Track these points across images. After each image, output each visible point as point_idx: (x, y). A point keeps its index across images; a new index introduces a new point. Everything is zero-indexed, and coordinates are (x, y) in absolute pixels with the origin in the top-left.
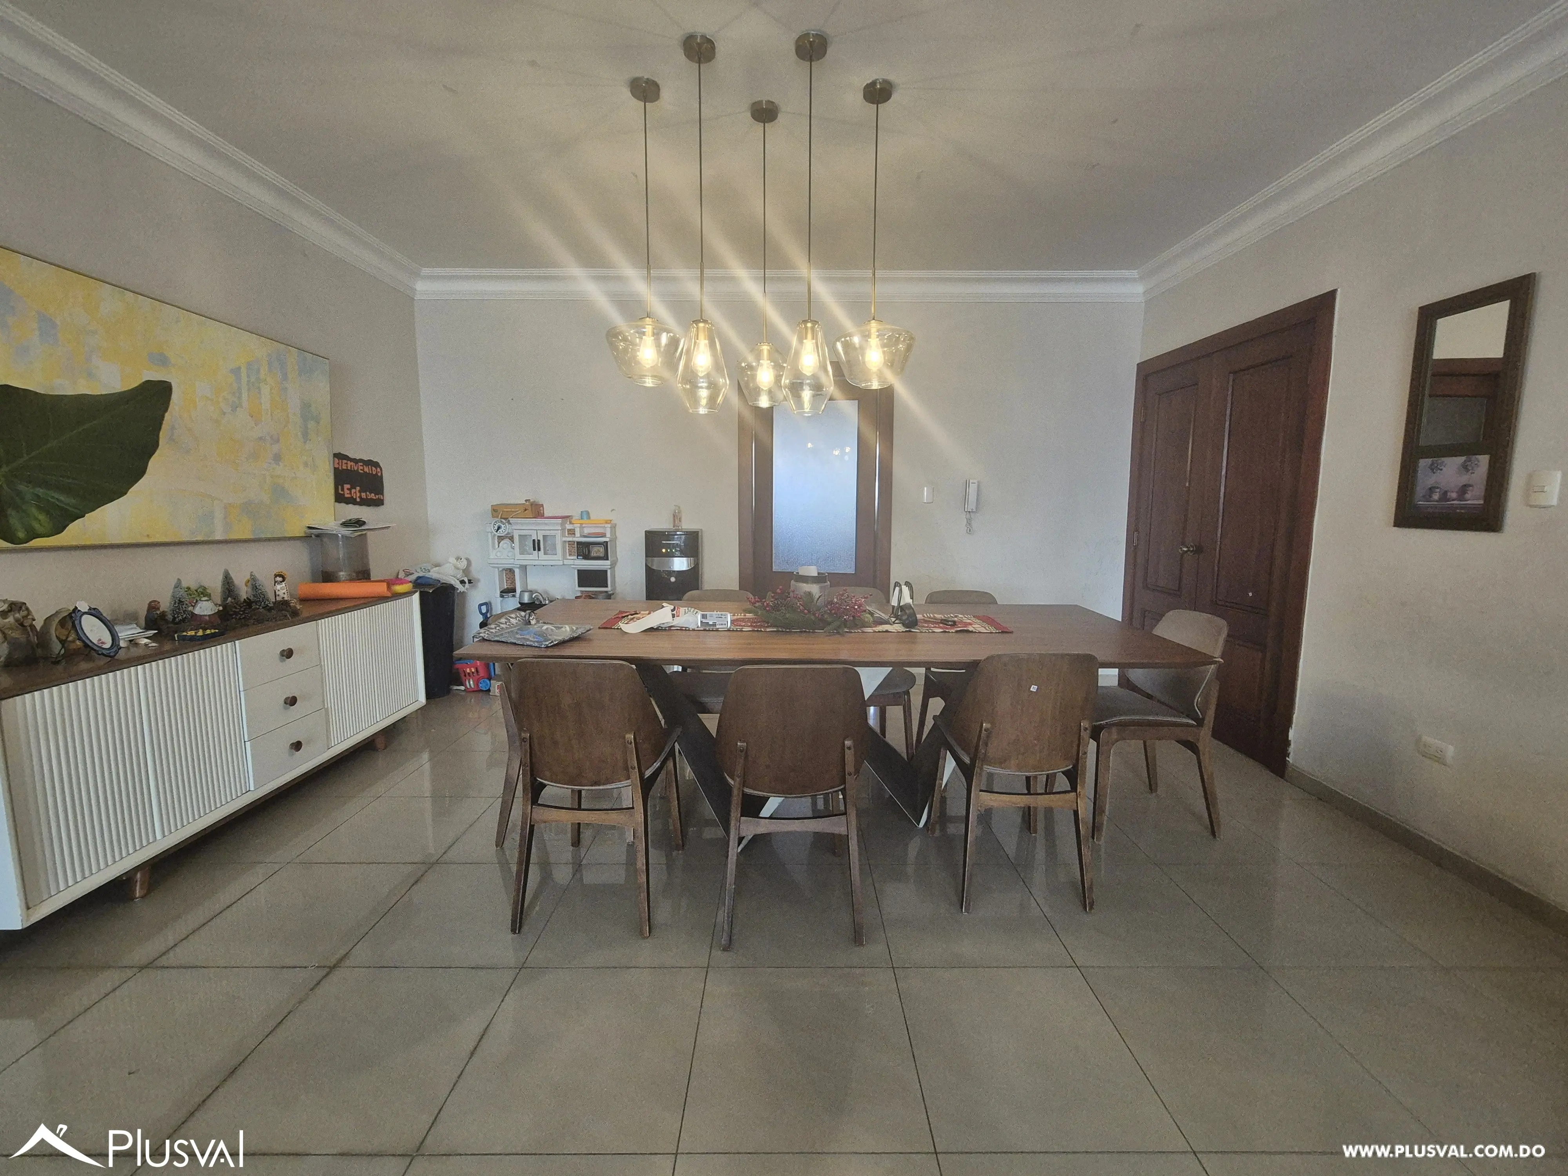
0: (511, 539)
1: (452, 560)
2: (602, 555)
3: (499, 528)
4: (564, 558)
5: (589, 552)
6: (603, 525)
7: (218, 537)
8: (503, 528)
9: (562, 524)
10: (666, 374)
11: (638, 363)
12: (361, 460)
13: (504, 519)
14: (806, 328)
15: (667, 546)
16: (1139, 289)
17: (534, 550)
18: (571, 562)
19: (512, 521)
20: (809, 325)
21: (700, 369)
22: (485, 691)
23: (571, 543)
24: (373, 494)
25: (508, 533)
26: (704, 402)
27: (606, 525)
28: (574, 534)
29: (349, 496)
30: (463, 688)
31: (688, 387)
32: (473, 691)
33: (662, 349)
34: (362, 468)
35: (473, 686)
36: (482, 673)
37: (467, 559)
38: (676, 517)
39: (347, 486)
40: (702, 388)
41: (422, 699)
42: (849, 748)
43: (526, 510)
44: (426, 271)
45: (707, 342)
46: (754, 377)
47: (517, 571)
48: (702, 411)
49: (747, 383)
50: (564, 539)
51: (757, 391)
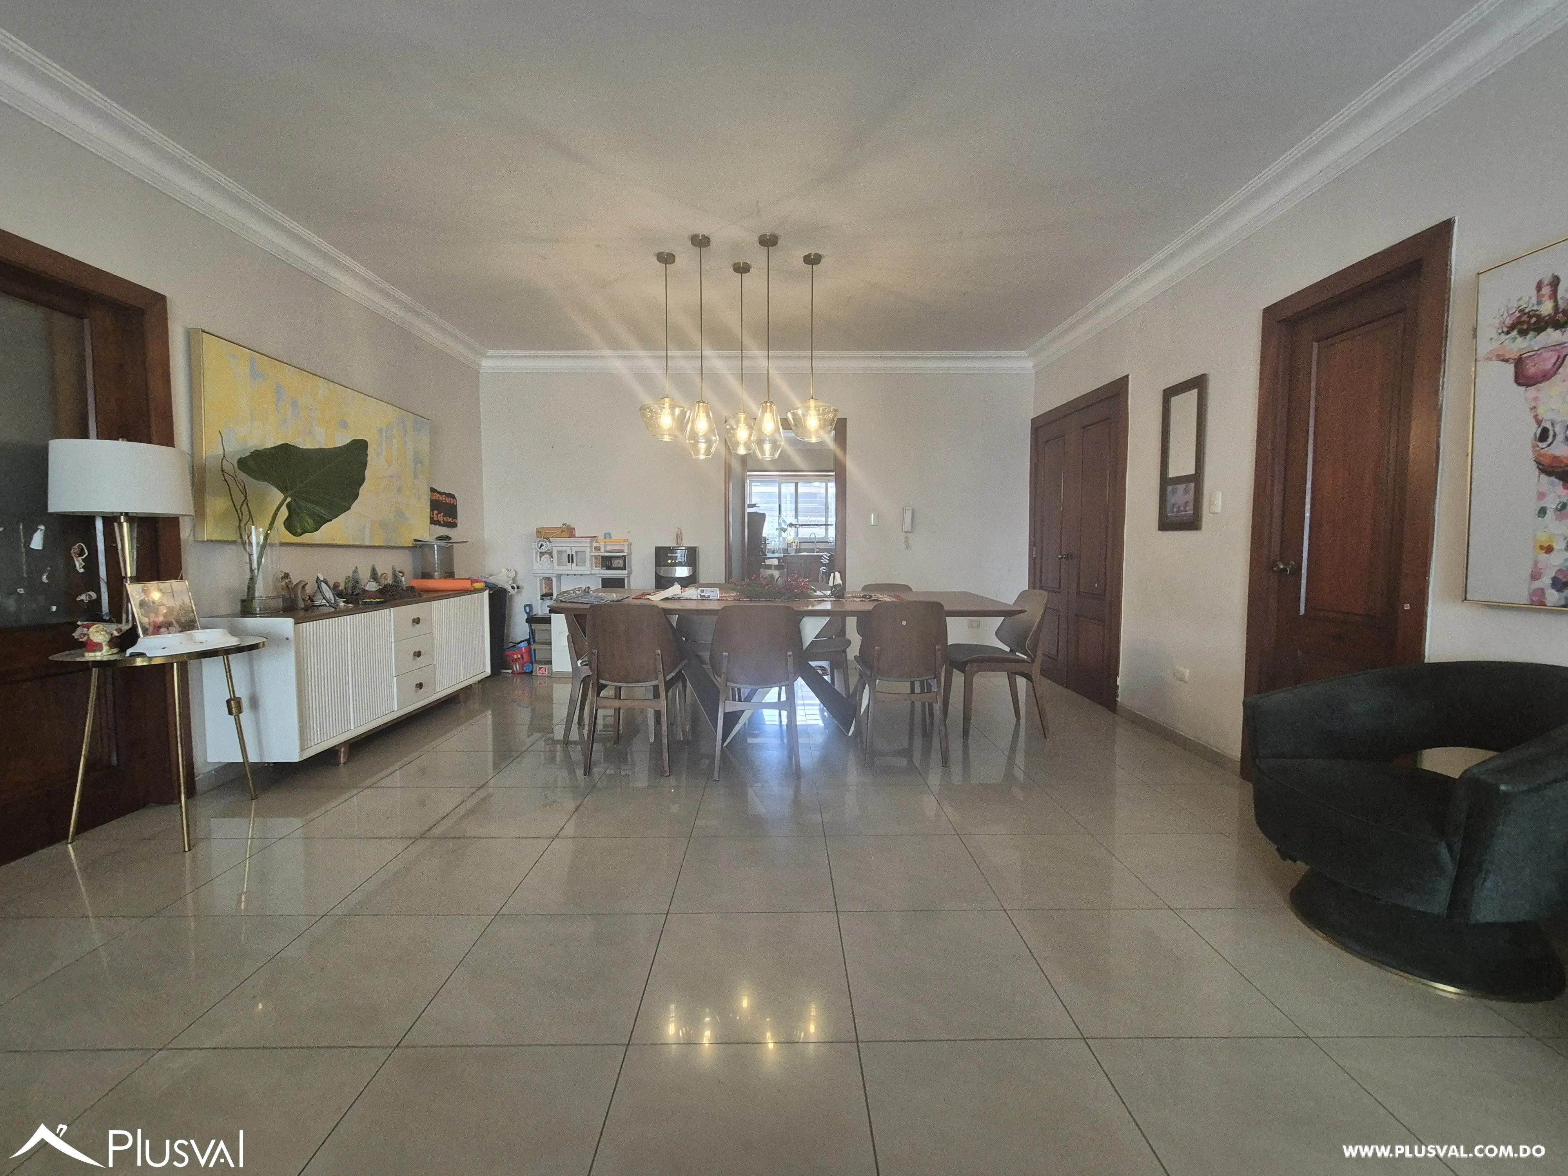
0: (551, 555)
1: (504, 570)
2: (621, 566)
3: (542, 545)
4: (592, 569)
5: (611, 563)
6: (622, 543)
7: (367, 543)
8: (545, 546)
9: (591, 542)
10: (677, 433)
11: (659, 426)
12: (444, 493)
13: (546, 538)
14: (767, 406)
15: (671, 558)
16: (1029, 364)
17: (569, 562)
18: (597, 572)
19: (551, 539)
20: (768, 404)
21: (701, 431)
22: (528, 673)
23: (596, 557)
24: (451, 519)
25: (549, 550)
26: (702, 451)
27: (625, 543)
28: (599, 550)
29: (437, 519)
30: (510, 671)
31: (693, 442)
32: (520, 673)
33: (676, 417)
34: (444, 499)
35: (518, 669)
36: (526, 658)
37: (515, 571)
38: (679, 537)
39: (436, 512)
40: (701, 442)
41: (488, 671)
42: (790, 656)
43: (563, 531)
44: (491, 352)
45: (704, 414)
46: (734, 435)
47: (554, 579)
48: (702, 457)
49: (730, 438)
50: (592, 554)
51: (737, 444)
